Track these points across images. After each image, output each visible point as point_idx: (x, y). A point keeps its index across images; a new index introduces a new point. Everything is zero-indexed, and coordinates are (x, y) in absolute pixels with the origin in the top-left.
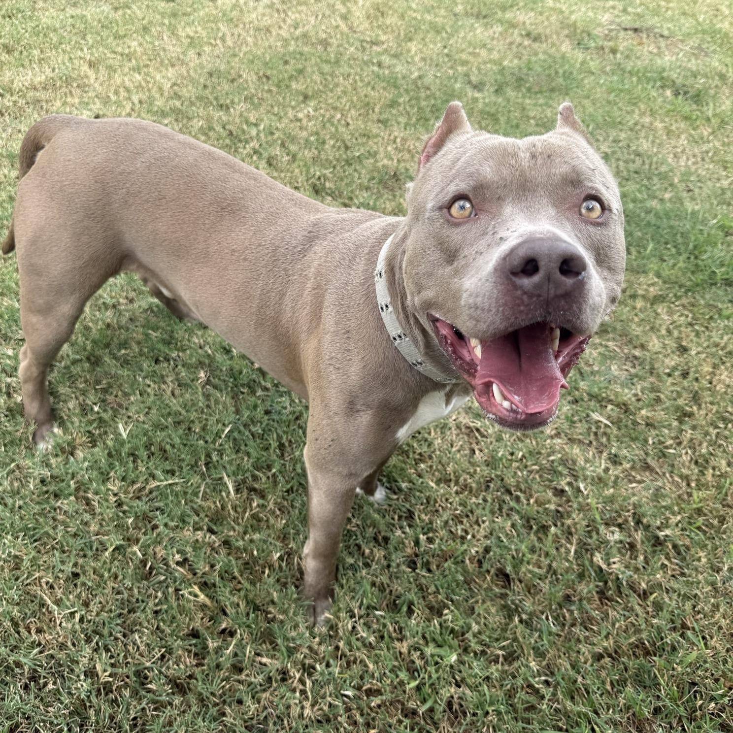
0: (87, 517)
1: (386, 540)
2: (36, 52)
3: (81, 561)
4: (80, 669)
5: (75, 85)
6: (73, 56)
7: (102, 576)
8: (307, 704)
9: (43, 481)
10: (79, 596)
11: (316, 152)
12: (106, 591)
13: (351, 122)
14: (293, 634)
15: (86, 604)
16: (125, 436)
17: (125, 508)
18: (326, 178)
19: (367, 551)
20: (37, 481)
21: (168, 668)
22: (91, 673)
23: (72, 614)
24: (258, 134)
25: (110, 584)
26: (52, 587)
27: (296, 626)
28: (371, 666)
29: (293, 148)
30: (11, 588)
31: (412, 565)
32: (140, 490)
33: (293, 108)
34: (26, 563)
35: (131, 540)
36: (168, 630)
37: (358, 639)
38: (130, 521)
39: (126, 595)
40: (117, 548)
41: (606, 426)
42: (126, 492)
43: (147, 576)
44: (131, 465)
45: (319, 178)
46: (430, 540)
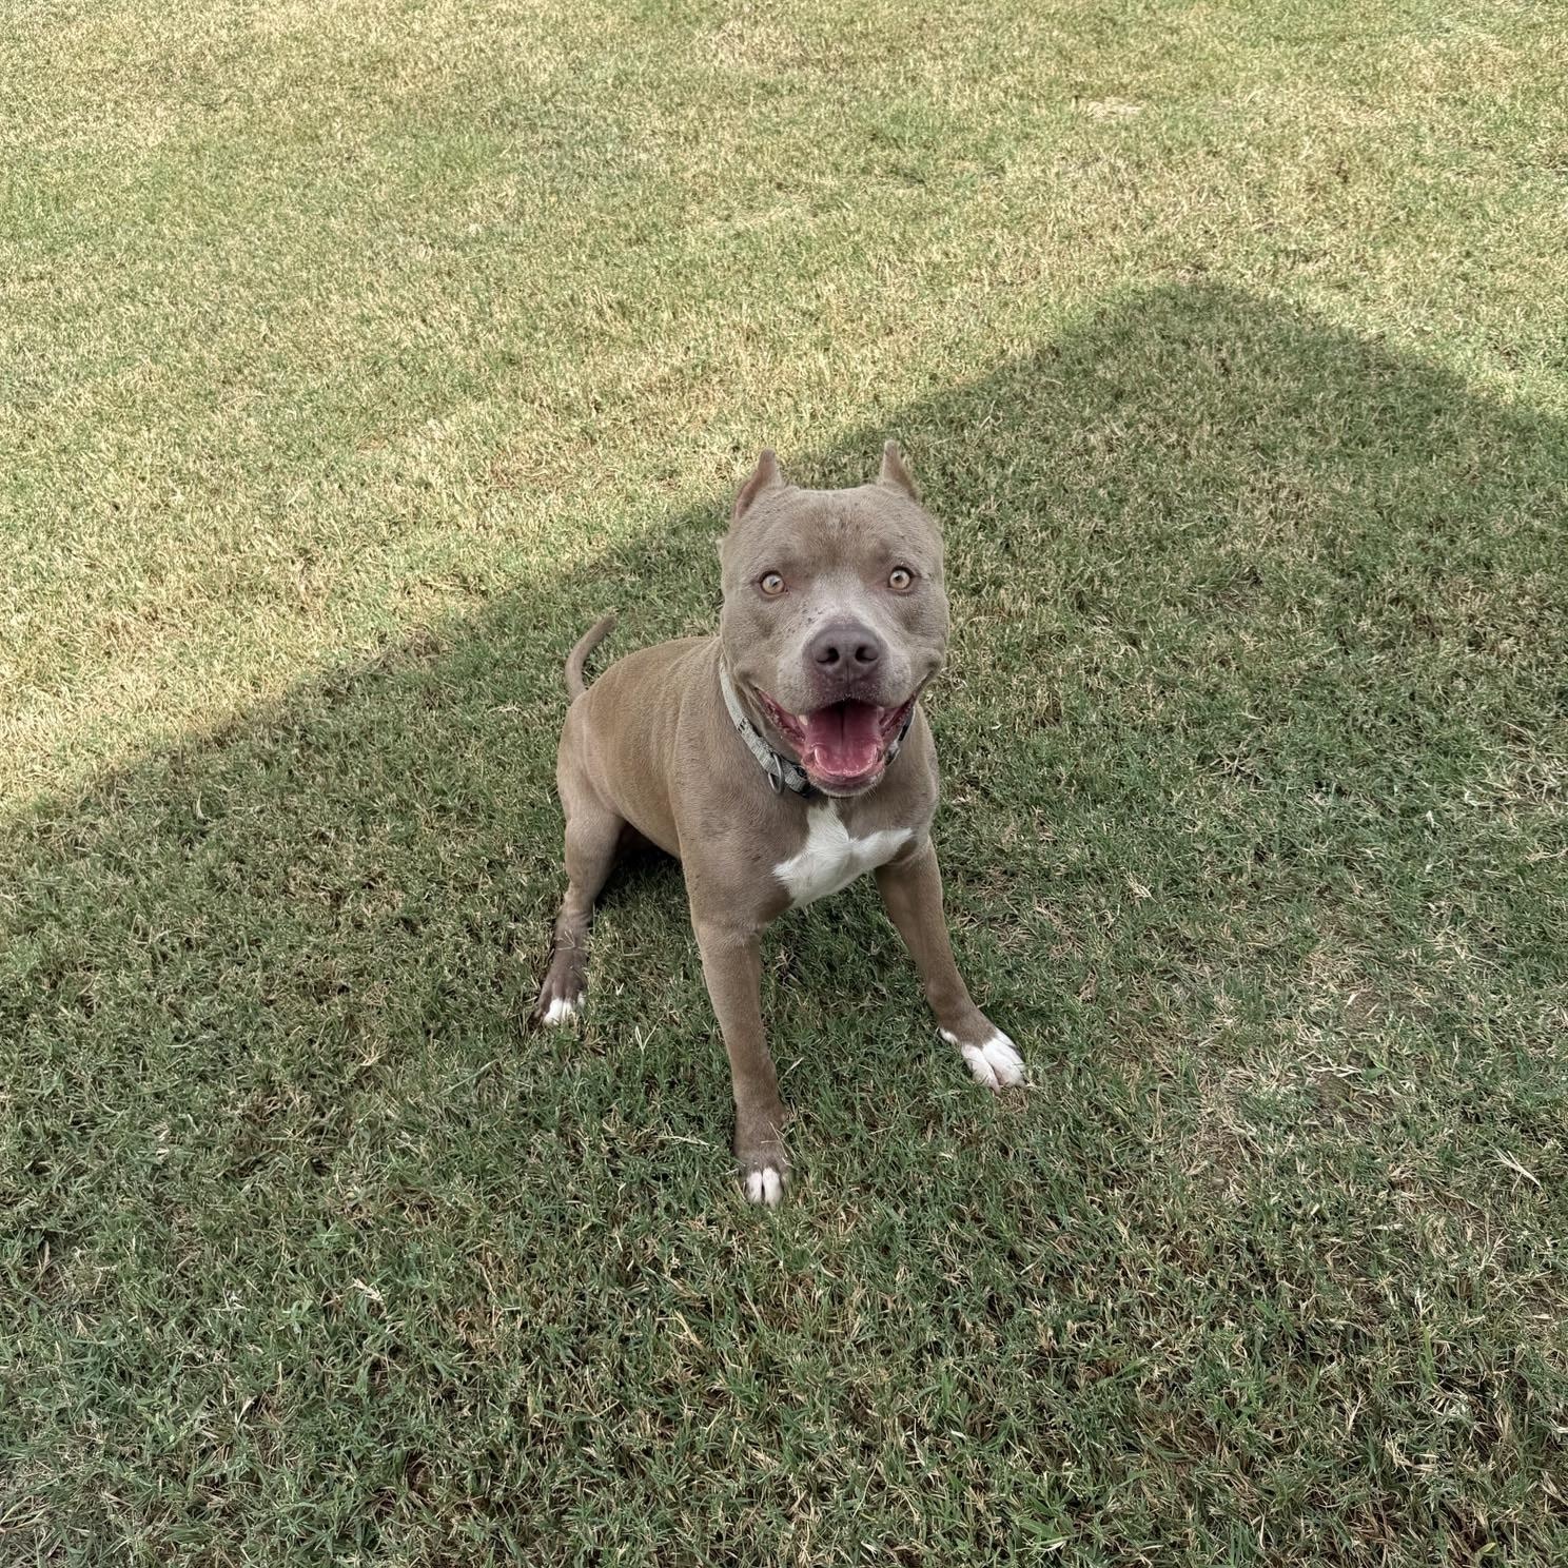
0: (565, 1167)
1: (1010, 1311)
2: (666, 315)
3: (543, 1235)
4: (507, 1397)
5: (716, 379)
6: (722, 322)
7: (563, 1265)
8: (804, 1546)
9: (523, 1097)
10: (528, 1290)
11: (1102, 522)
12: (565, 1291)
13: (1194, 452)
14: (812, 1430)
15: (537, 1303)
16: (642, 1048)
17: (620, 1164)
18: (1105, 579)
19: (969, 1325)
20: (515, 1097)
21: (619, 1431)
22: (519, 1409)
23: (513, 1314)
24: (1000, 485)
25: (573, 1282)
26: (500, 1266)
27: (818, 1420)
28: (916, 1518)
29: (1058, 514)
30: (446, 1256)
31: (1038, 1369)
32: (649, 1138)
33: (1084, 423)
34: (473, 1223)
35: (615, 1219)
36: (632, 1373)
37: (909, 1467)
38: (622, 1186)
39: (588, 1304)
40: (593, 1227)
41: (1526, 1182)
42: (628, 1138)
43: (626, 1281)
44: (642, 1096)
45: (1091, 580)
46: (1082, 1334)
